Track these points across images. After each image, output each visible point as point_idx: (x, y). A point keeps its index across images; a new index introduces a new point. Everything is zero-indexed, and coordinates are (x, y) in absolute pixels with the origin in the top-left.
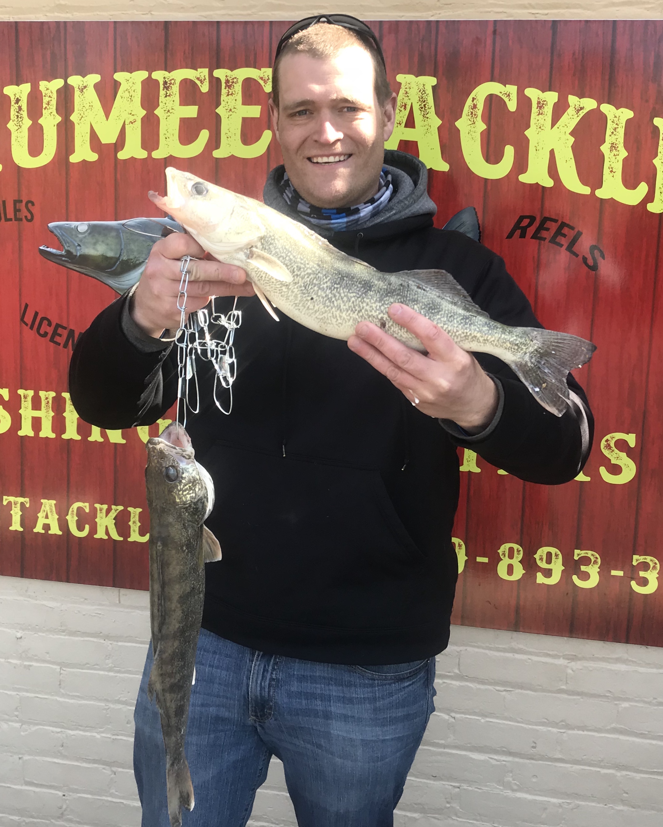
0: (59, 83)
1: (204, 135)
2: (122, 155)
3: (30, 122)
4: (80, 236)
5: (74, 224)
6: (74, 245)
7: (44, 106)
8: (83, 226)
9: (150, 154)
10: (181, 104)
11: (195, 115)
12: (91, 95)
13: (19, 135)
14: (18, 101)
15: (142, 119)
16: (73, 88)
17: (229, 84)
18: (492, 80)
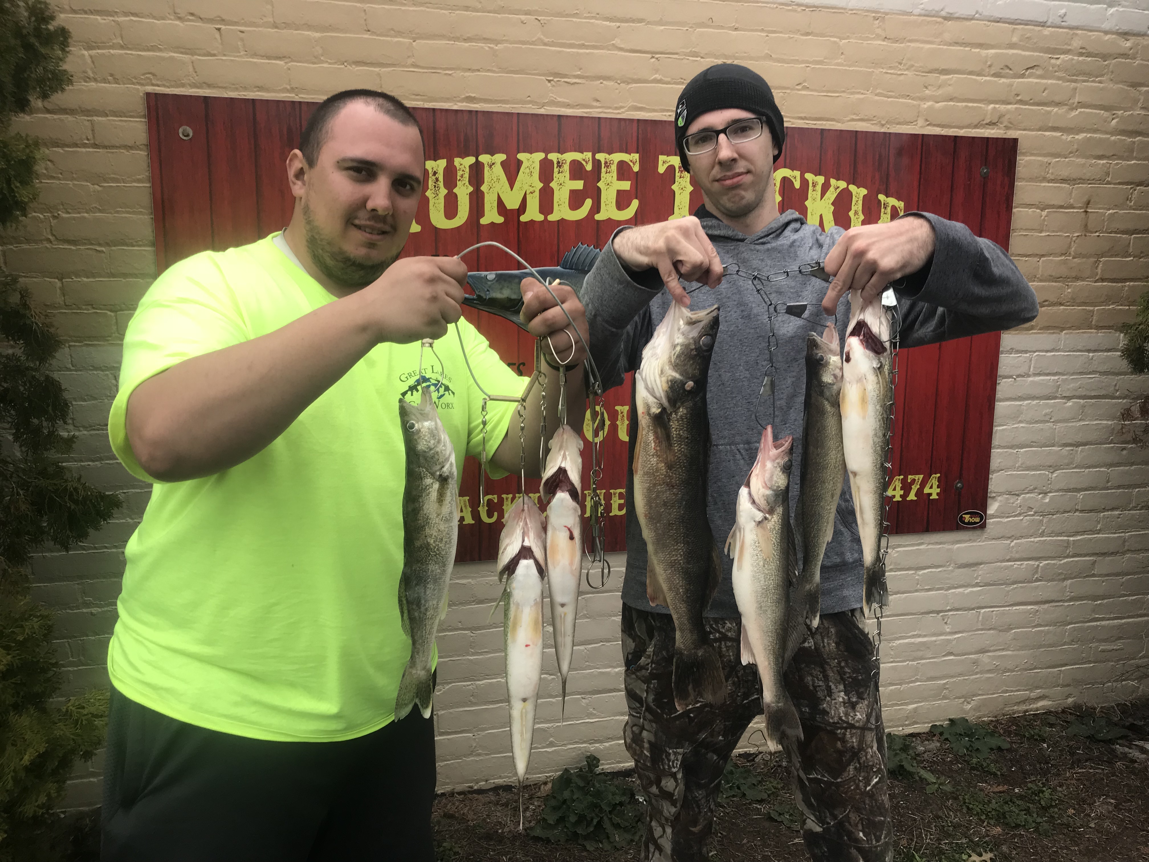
0: (471, 160)
1: (588, 203)
2: (524, 218)
3: (446, 191)
4: (489, 283)
5: (484, 273)
6: (484, 290)
7: (458, 178)
8: (491, 275)
9: (546, 218)
10: (570, 179)
11: (581, 188)
12: (499, 171)
13: (436, 201)
14: (435, 173)
15: (540, 190)
16: (483, 164)
17: (607, 165)
18: (785, 167)
